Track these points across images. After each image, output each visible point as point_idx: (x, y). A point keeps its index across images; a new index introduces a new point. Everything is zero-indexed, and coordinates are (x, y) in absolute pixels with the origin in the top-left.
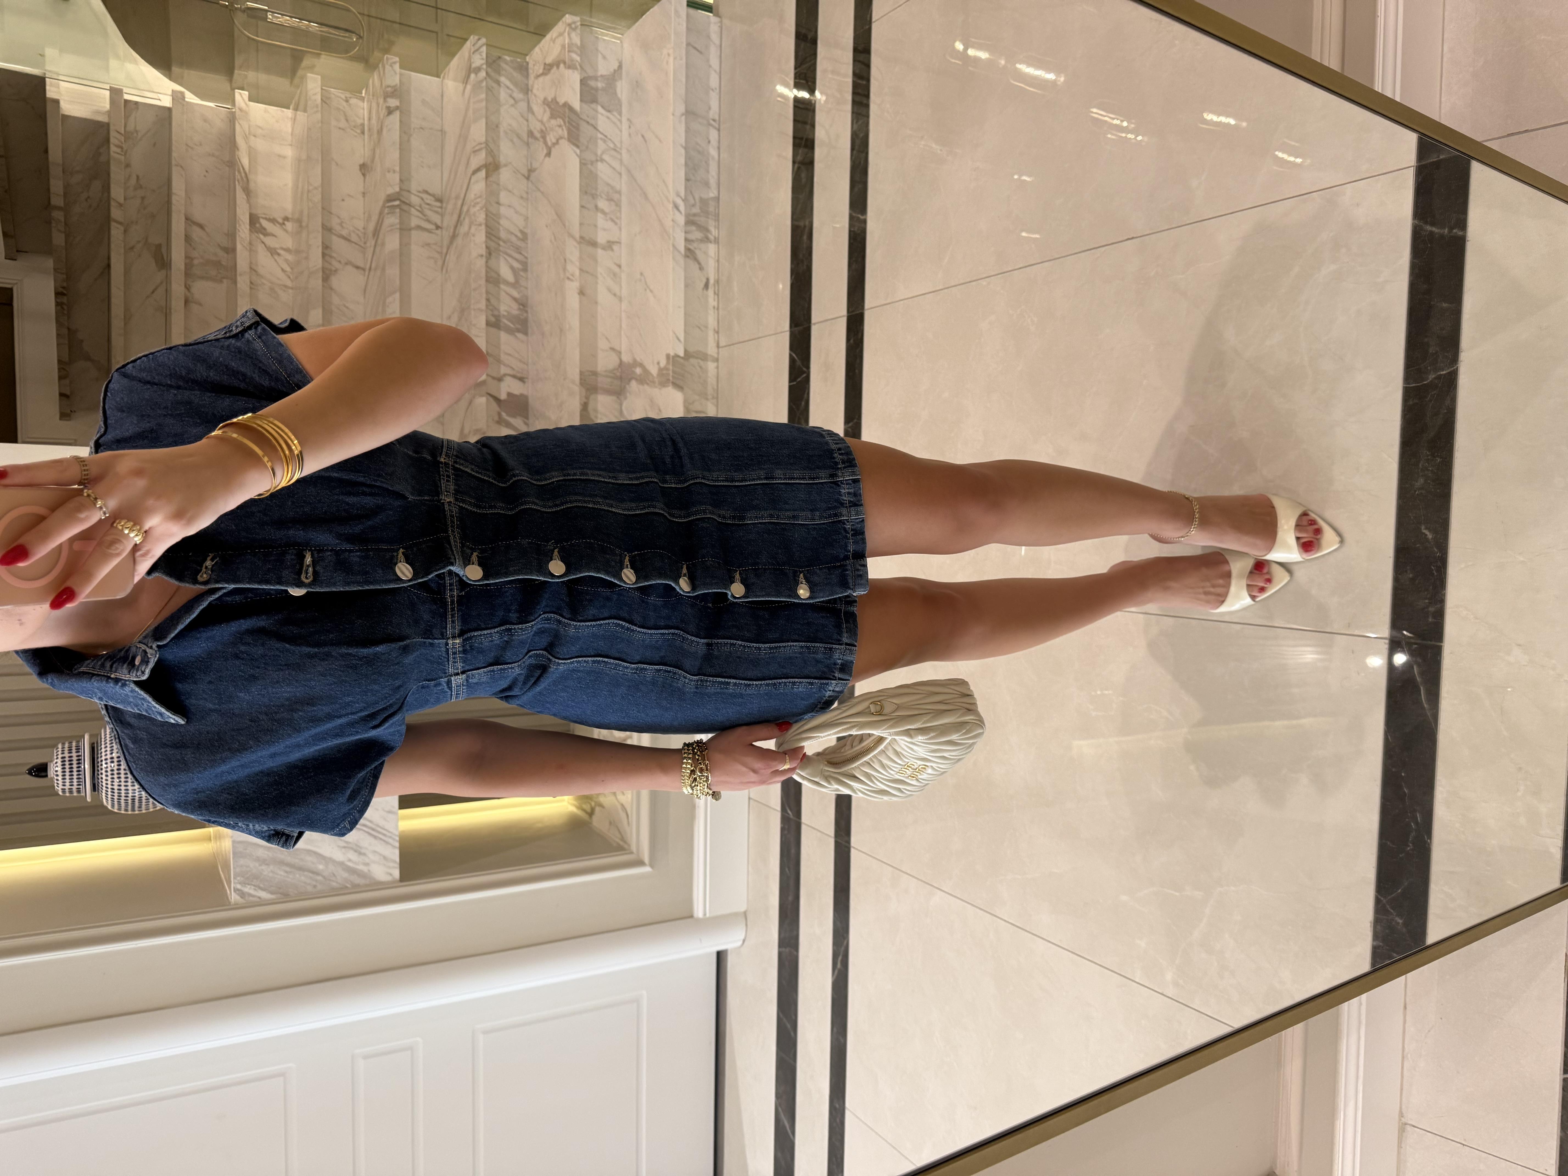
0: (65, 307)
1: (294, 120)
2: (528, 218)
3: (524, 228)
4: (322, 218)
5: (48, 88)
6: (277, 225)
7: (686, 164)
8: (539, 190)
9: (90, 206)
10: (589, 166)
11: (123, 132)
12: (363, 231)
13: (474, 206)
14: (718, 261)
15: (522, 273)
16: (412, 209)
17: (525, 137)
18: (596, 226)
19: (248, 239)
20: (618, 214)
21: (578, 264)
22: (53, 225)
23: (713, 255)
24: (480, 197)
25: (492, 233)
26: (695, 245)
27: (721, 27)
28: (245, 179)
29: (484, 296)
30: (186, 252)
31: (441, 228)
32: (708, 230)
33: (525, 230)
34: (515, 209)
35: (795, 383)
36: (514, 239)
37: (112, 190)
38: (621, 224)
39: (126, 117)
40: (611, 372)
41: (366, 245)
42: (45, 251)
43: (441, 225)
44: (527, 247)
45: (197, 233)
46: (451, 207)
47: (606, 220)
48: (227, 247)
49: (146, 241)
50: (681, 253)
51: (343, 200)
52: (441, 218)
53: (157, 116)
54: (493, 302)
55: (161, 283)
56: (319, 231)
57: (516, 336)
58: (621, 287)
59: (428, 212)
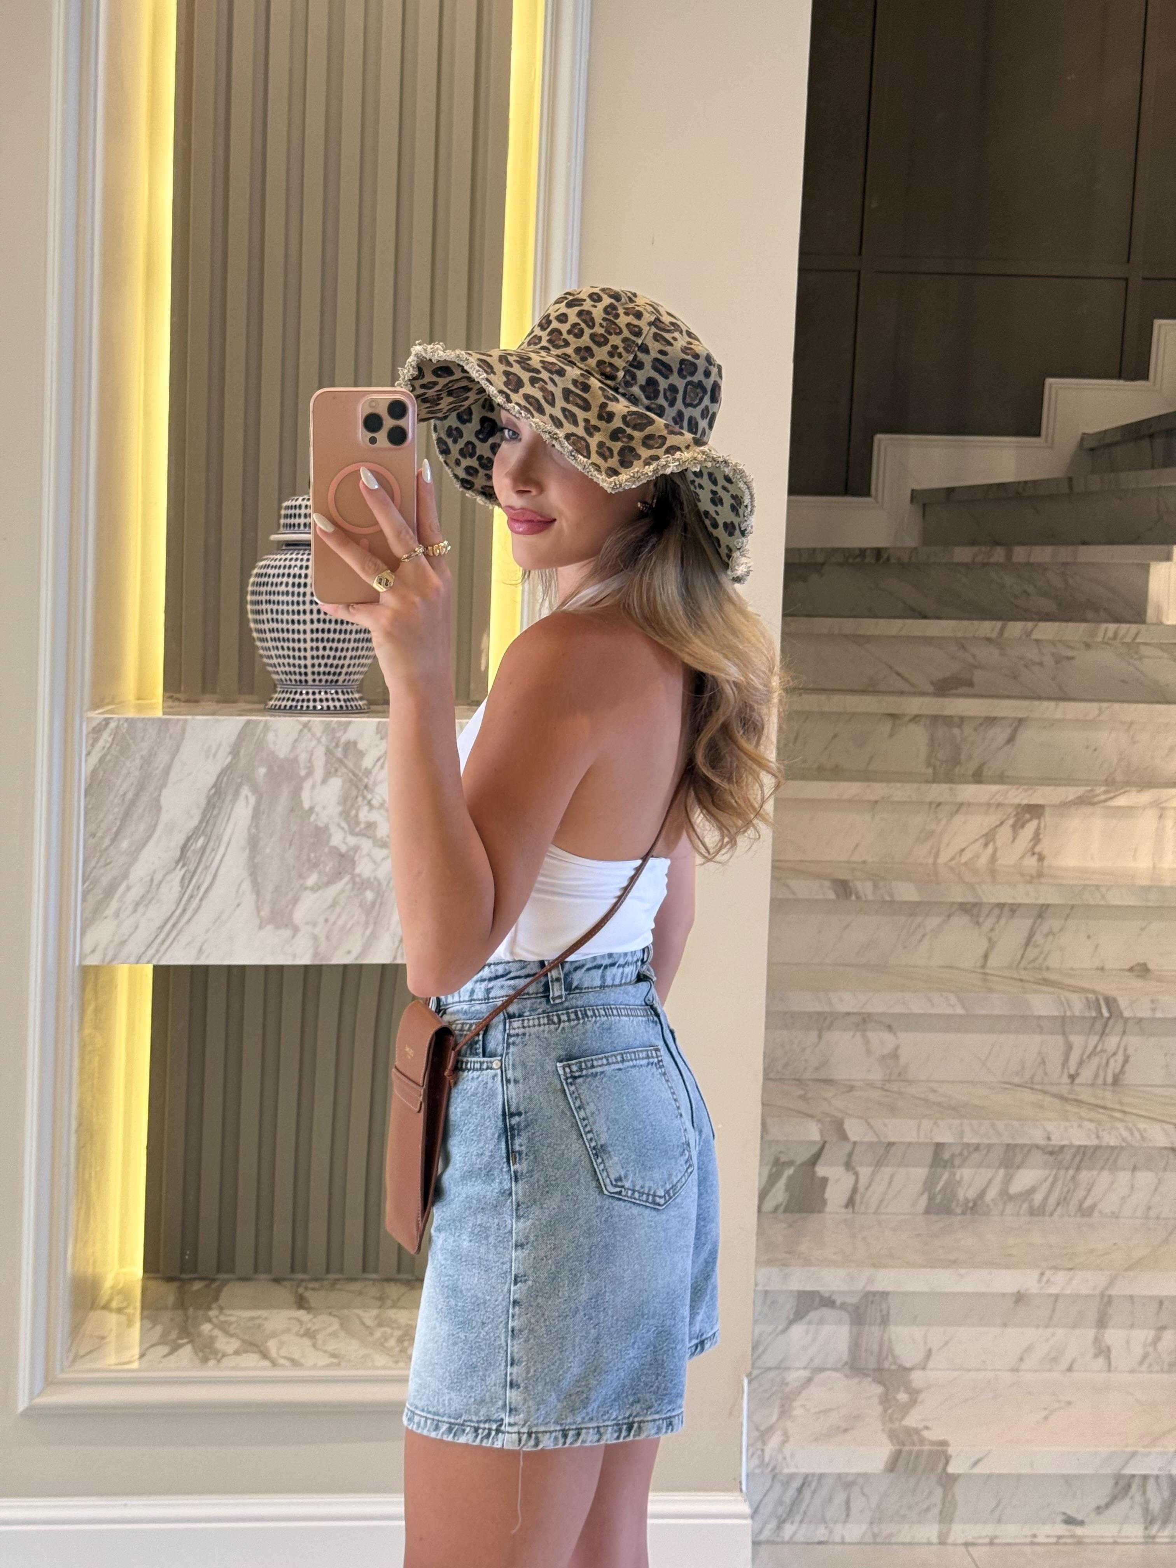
0: (858, 560)
2: (1117, 1217)
3: (1100, 1212)
4: (1062, 905)
6: (1031, 844)
8: (1170, 1234)
9: (1016, 597)
11: (1138, 640)
12: (1047, 964)
13: (1127, 1128)
14: (1115, 1543)
15: (1025, 1206)
16: (1097, 1038)
18: (1132, 1326)
19: (1006, 802)
20: (1156, 1368)
21: (1068, 1291)
22: (983, 549)
23: (1123, 1534)
24: (1143, 1138)
25: (1086, 1156)
26: (1138, 1498)
28: (1096, 800)
29: (985, 1141)
30: (970, 718)
31: (1072, 1083)
32: (1165, 1523)
33: (1096, 1213)
34: (1129, 1196)
36: (1081, 1193)
37: (1048, 624)
38: (1141, 1372)
39: (1160, 646)
40: (890, 1350)
41: (1025, 969)
42: (928, 538)
43: (1077, 1081)
44: (1069, 1216)
45: (1000, 734)
46: (1109, 1095)
47: (1144, 1346)
48: (985, 773)
49: (976, 667)
50: (1121, 1470)
51: (1089, 937)
52: (1089, 1082)
53: (1167, 685)
54: (976, 1157)
55: (913, 685)
56: (1037, 899)
57: (922, 1194)
58: (1036, 1371)
59: (1095, 1061)
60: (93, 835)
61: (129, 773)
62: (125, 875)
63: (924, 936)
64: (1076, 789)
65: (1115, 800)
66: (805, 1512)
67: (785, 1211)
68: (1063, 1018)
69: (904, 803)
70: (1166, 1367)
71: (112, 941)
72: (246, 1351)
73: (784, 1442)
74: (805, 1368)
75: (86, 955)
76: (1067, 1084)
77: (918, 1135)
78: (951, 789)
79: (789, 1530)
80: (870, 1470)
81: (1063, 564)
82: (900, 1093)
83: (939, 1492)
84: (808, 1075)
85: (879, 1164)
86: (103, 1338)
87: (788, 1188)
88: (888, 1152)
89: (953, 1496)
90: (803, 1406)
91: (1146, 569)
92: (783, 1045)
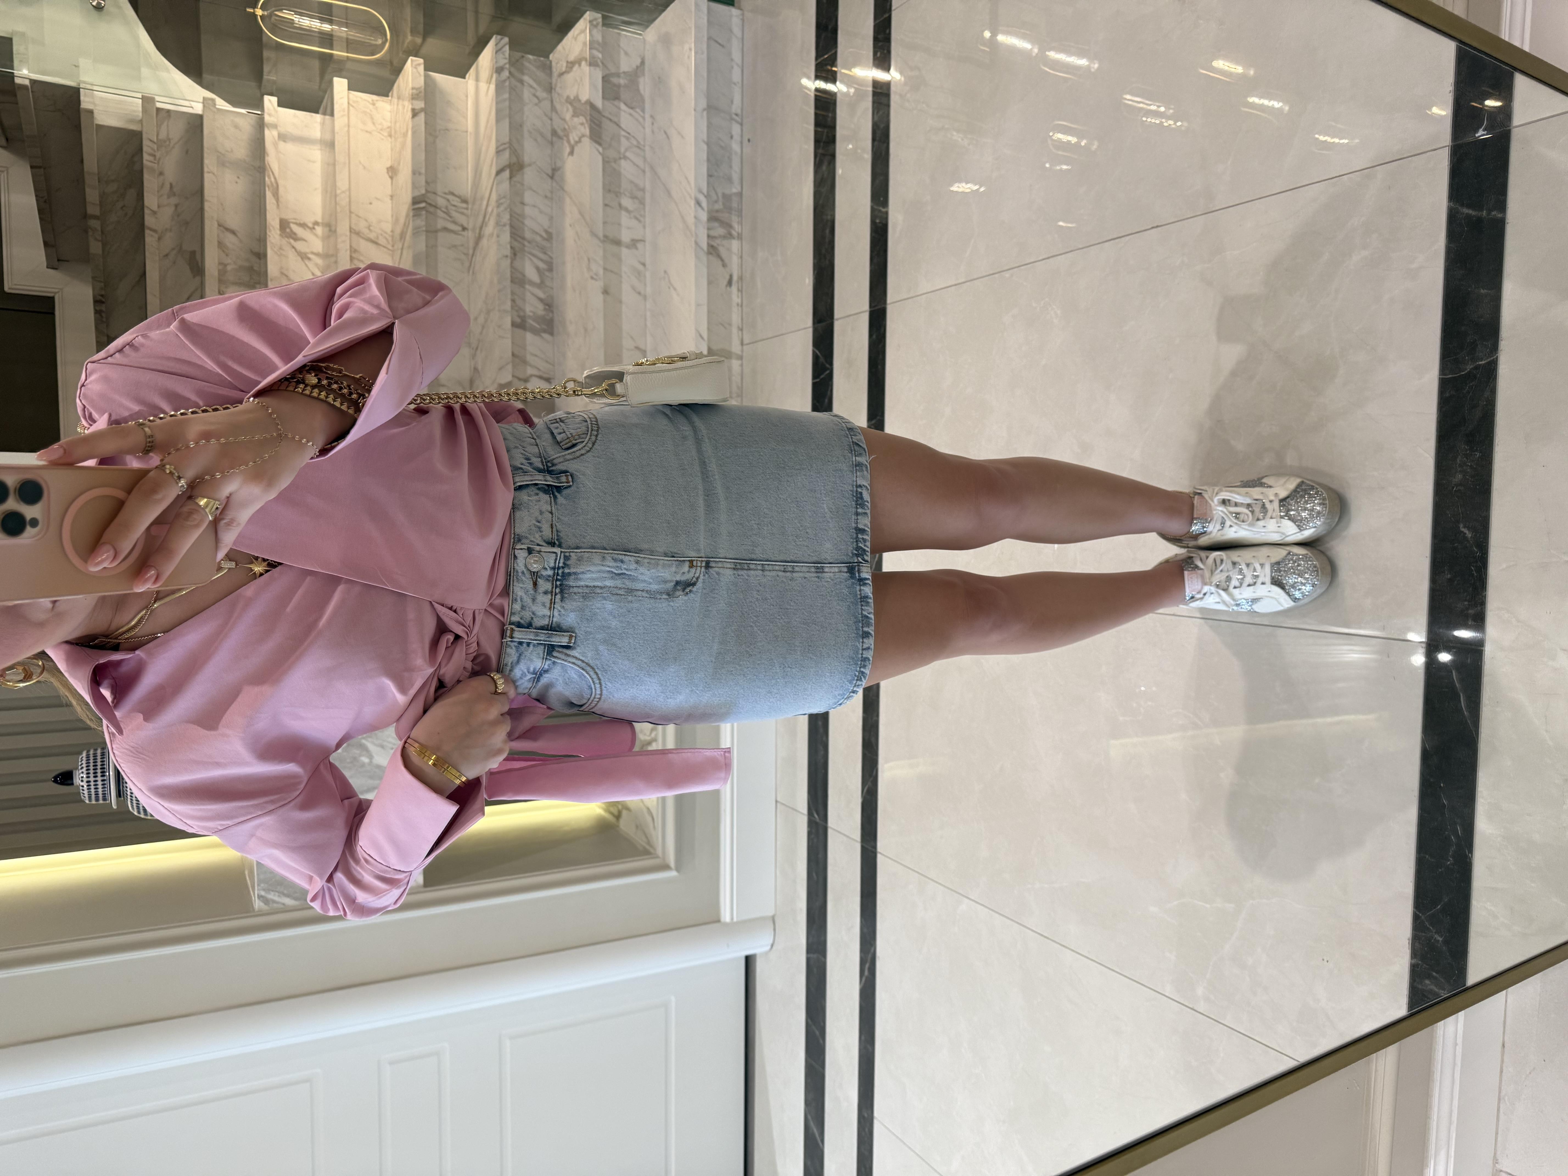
1: (323, 124)
2: (553, 218)
3: (549, 227)
5: (82, 98)
6: (307, 229)
7: (708, 160)
8: (563, 189)
9: (126, 214)
10: (613, 164)
11: (155, 140)
12: (391, 234)
13: (498, 207)
14: (741, 257)
15: (547, 274)
16: (438, 211)
17: (549, 135)
18: (619, 224)
19: (279, 244)
20: (642, 212)
21: (602, 263)
22: (90, 233)
23: (736, 252)
24: (504, 197)
25: (516, 233)
26: (718, 241)
27: (743, 20)
28: (275, 185)
29: (509, 296)
30: (219, 259)
31: (467, 229)
32: (731, 226)
33: (550, 229)
34: (539, 208)
35: (818, 380)
36: (538, 239)
37: (145, 198)
38: (645, 222)
39: (159, 124)
41: (394, 247)
42: (84, 263)
43: (465, 227)
44: (553, 248)
45: (230, 239)
46: (476, 208)
47: (630, 218)
48: (259, 252)
49: (181, 248)
50: (704, 250)
51: (371, 203)
52: (466, 219)
53: (189, 123)
54: (519, 303)
55: (196, 290)
57: (541, 336)
58: (645, 285)
59: (454, 214)
64: (267, 198)
65: (273, 170)
70: (642, 207)
76: (468, 234)
77: (507, 337)
82: (479, 341)
83: (717, 358)
85: (525, 362)
88: (518, 356)
89: (719, 351)
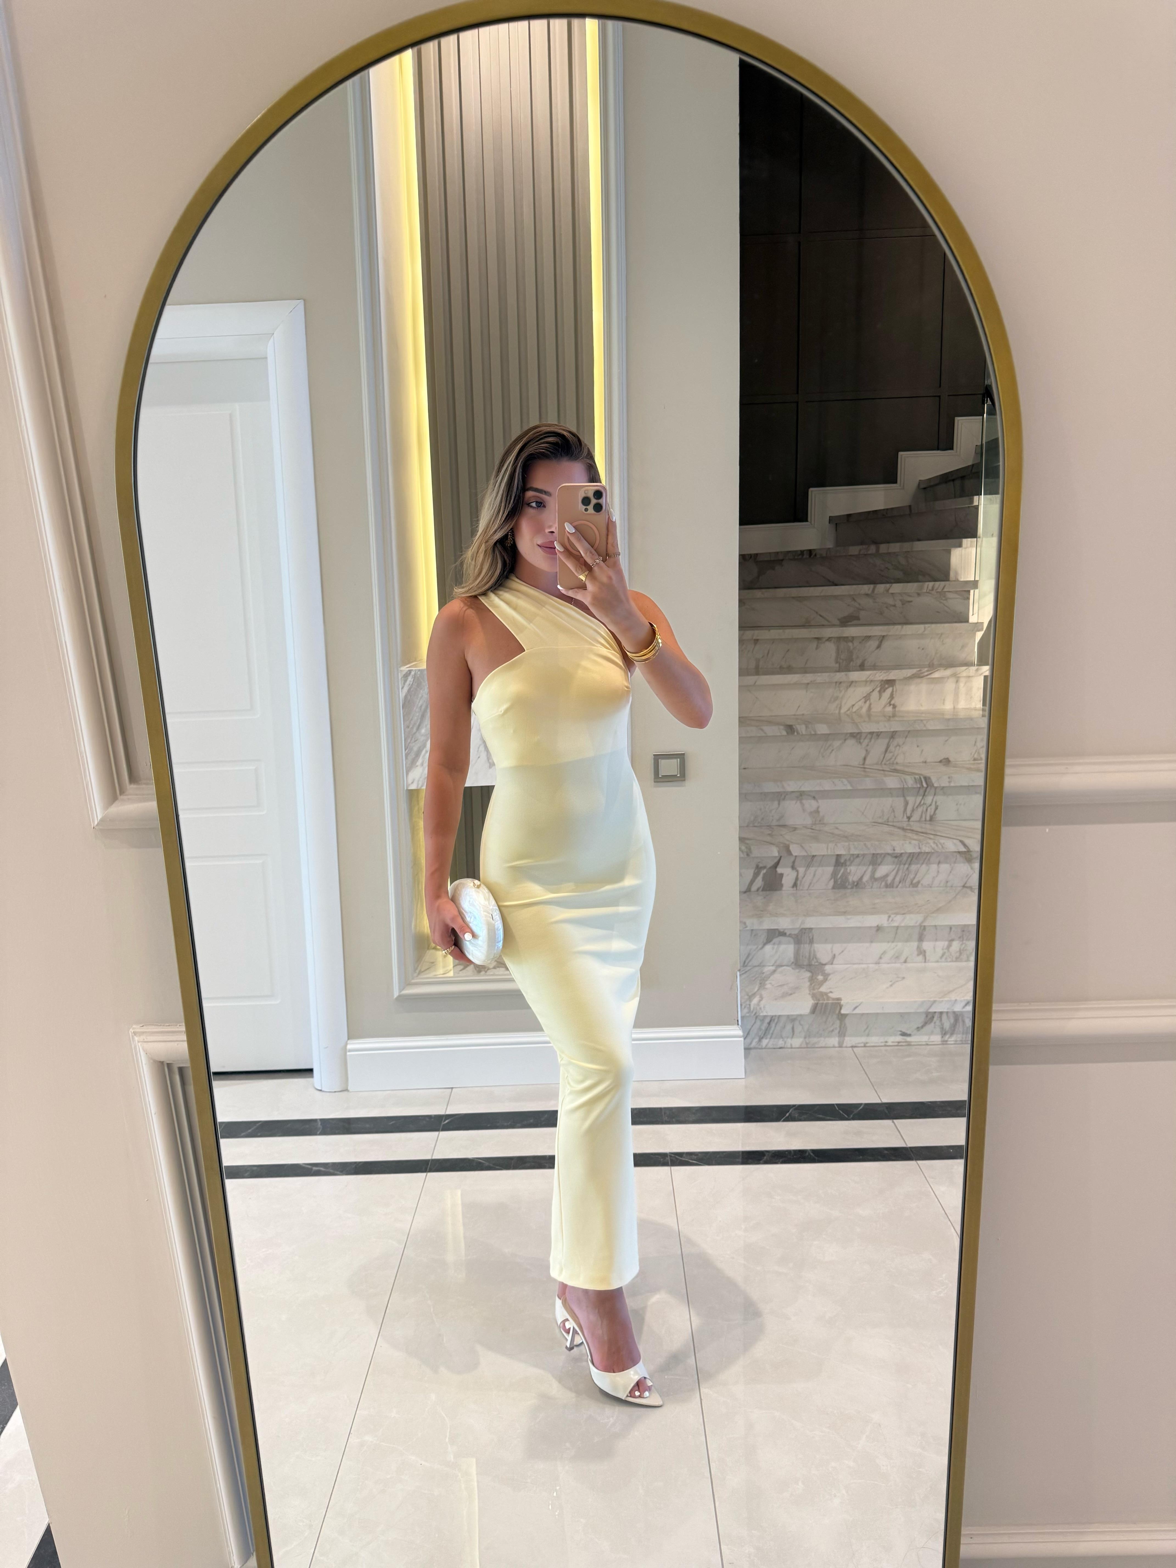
0: (800, 557)
1: (975, 709)
2: (931, 887)
3: (922, 885)
4: (904, 731)
5: (969, 540)
6: (889, 700)
8: (957, 895)
9: (882, 571)
11: (946, 590)
13: (934, 843)
14: (927, 1044)
15: (883, 884)
16: (921, 797)
18: (936, 940)
19: (876, 679)
20: (949, 960)
21: (903, 925)
22: (864, 546)
23: (931, 1040)
24: (943, 847)
25: (914, 858)
26: (938, 1022)
28: (922, 675)
29: (861, 853)
30: (856, 637)
31: (909, 821)
32: (952, 1034)
33: (920, 885)
34: (937, 876)
35: (837, 1109)
36: (912, 876)
37: (898, 584)
38: (941, 962)
39: (956, 592)
40: (815, 957)
41: (885, 764)
42: (838, 542)
43: (912, 819)
44: (906, 887)
45: (873, 644)
46: (928, 826)
47: (943, 949)
48: (866, 665)
49: (861, 609)
50: (928, 1010)
51: (918, 746)
52: (918, 819)
53: (961, 613)
54: (858, 860)
55: (828, 621)
56: (890, 729)
57: (831, 879)
58: (889, 963)
59: (920, 810)
60: (408, 727)
61: (422, 696)
62: (424, 746)
63: (833, 750)
64: (911, 670)
65: (932, 674)
66: (772, 1034)
67: (762, 890)
68: (903, 789)
69: (823, 683)
70: (954, 959)
71: (420, 778)
72: (498, 967)
73: (760, 1001)
74: (772, 966)
75: (409, 785)
76: (905, 821)
77: (827, 852)
78: (846, 675)
79: (765, 1042)
80: (802, 1012)
81: (906, 552)
82: (820, 831)
83: (838, 1022)
84: (774, 823)
85: (808, 866)
86: (433, 963)
87: (764, 879)
88: (813, 860)
89: (845, 1025)
90: (770, 983)
91: (949, 552)
92: (761, 809)
